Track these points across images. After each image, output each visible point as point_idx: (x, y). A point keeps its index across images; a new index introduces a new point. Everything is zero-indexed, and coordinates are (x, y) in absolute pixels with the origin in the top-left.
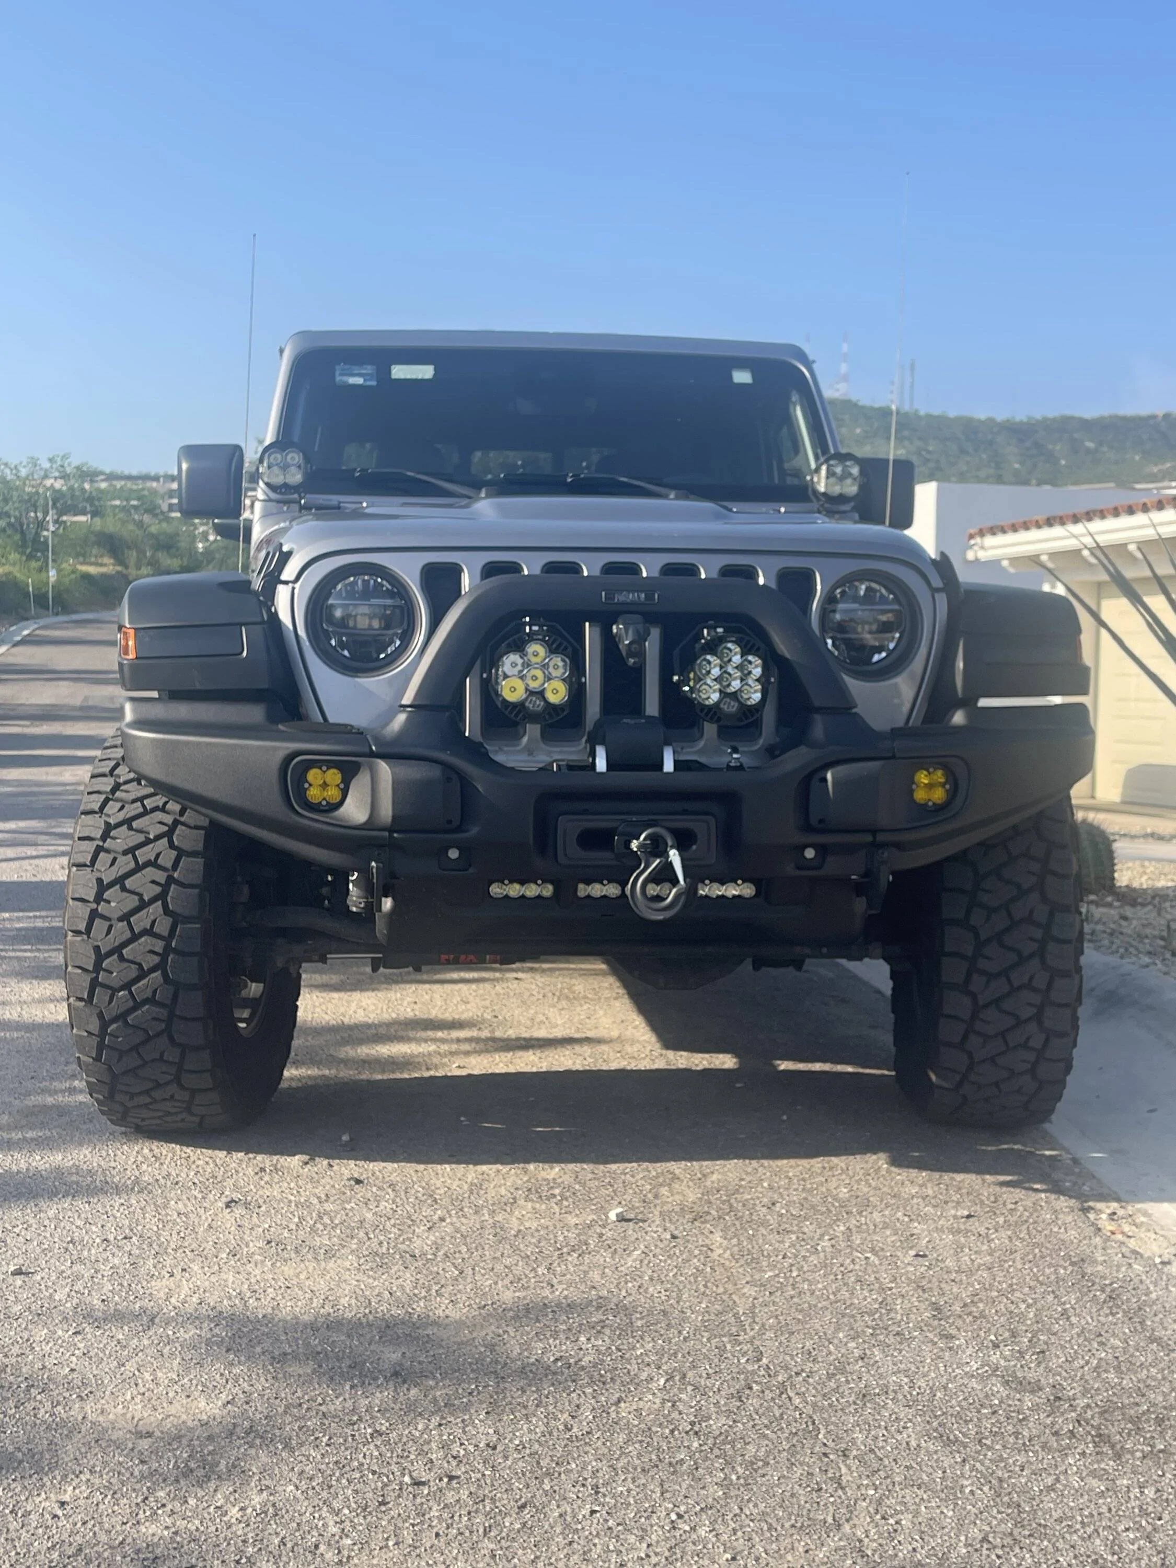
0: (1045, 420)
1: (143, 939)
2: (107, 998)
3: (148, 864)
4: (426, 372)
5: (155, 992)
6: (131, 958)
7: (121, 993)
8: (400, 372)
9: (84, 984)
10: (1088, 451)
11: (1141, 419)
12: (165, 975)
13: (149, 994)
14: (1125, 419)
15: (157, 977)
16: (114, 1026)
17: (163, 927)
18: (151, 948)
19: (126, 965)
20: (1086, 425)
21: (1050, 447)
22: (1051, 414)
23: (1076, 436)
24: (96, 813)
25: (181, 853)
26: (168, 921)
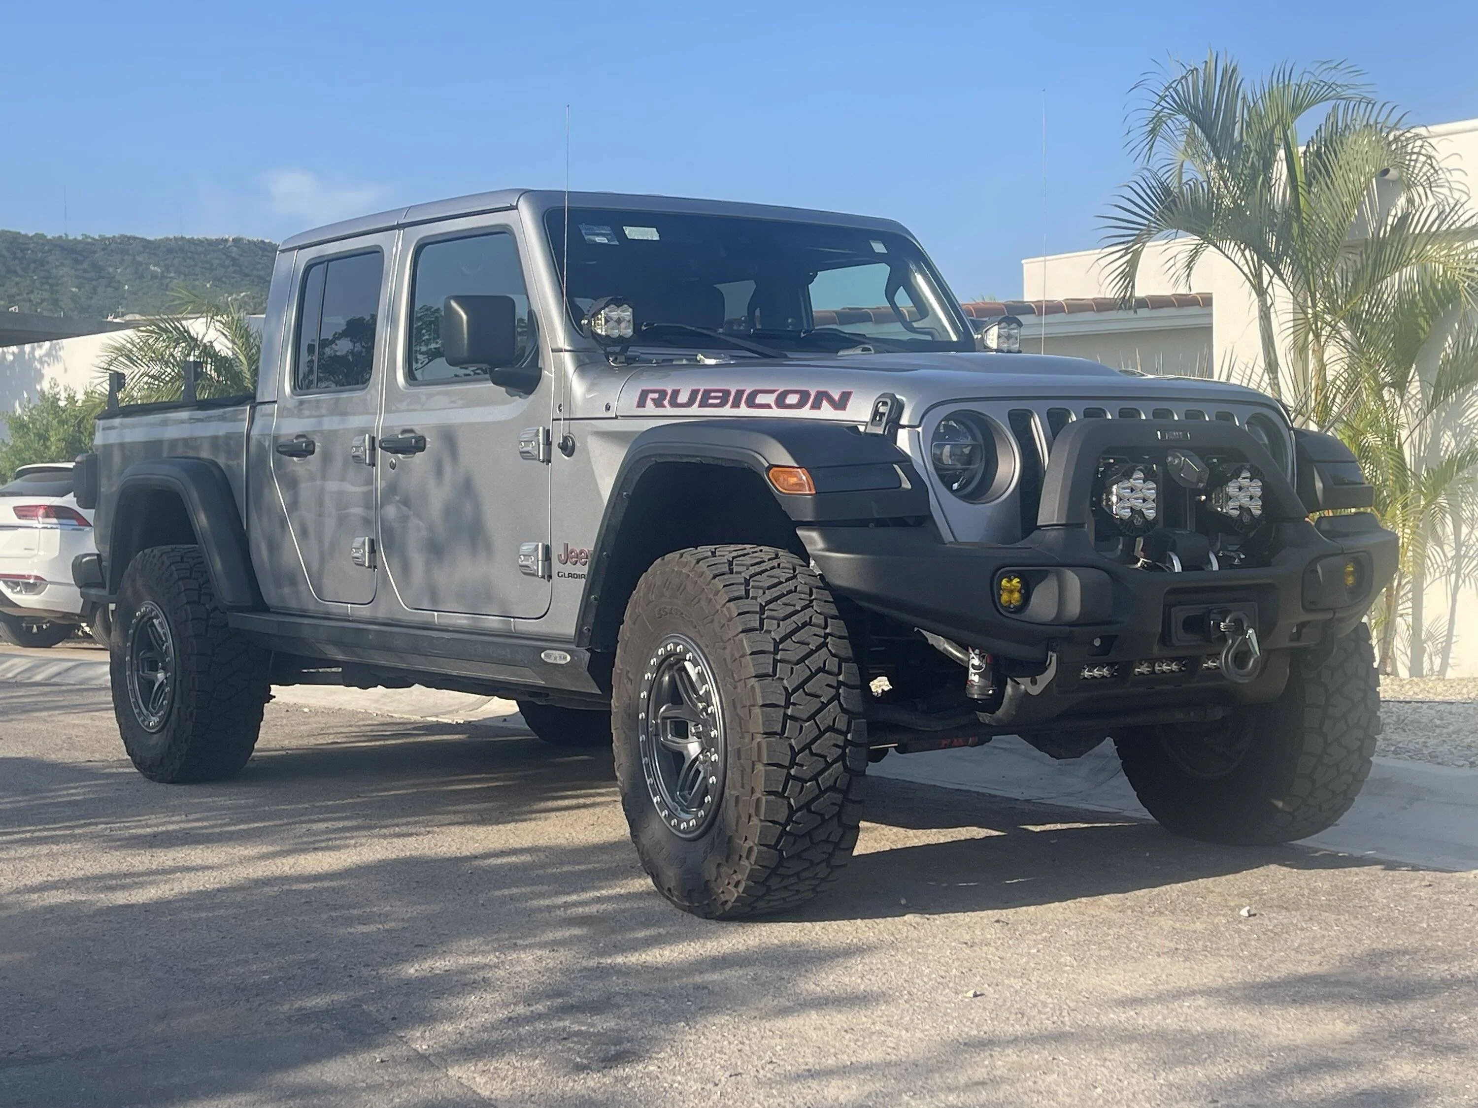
0: (103, 239)
1: (828, 734)
2: (798, 789)
3: (819, 670)
4: (651, 234)
5: (835, 782)
6: (819, 751)
7: (809, 784)
8: (633, 233)
9: (780, 779)
10: (154, 276)
11: (210, 243)
12: (844, 765)
13: (831, 782)
14: (191, 241)
15: (838, 767)
16: (799, 814)
17: (841, 725)
18: (835, 742)
19: (816, 758)
20: (149, 246)
21: (111, 270)
22: (110, 233)
23: (139, 258)
24: (756, 630)
25: (842, 660)
26: (845, 718)
